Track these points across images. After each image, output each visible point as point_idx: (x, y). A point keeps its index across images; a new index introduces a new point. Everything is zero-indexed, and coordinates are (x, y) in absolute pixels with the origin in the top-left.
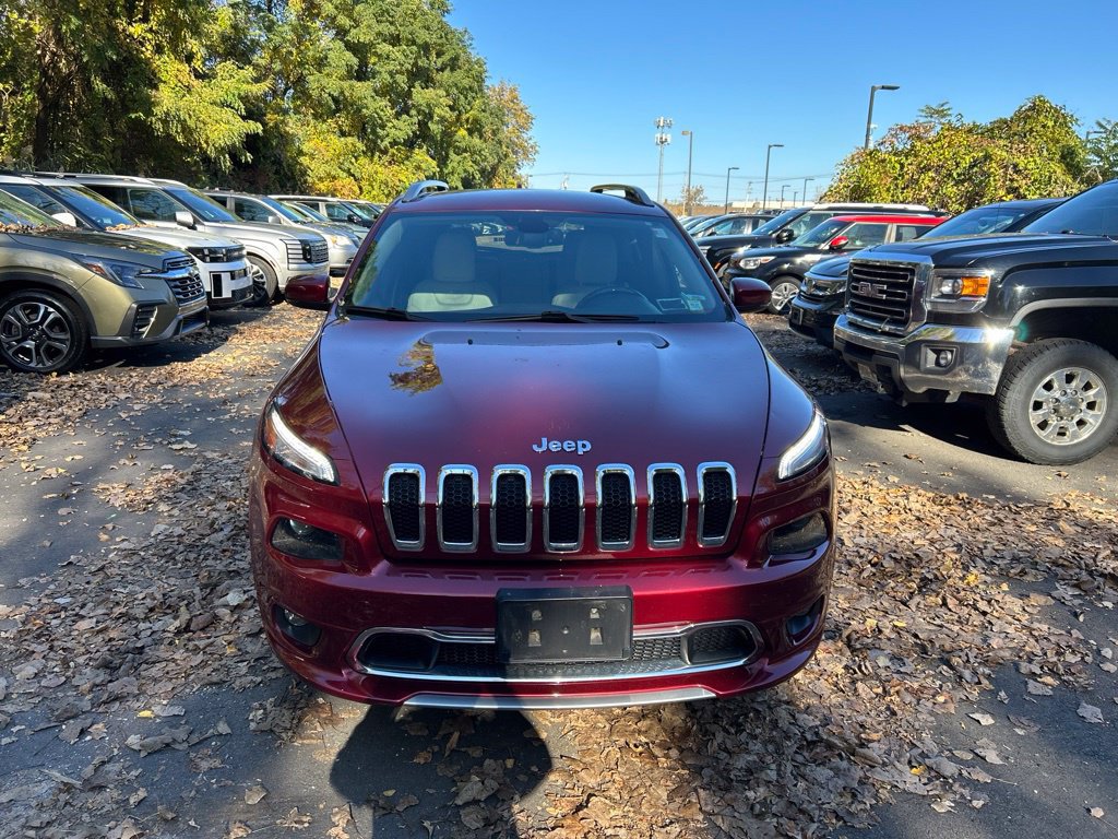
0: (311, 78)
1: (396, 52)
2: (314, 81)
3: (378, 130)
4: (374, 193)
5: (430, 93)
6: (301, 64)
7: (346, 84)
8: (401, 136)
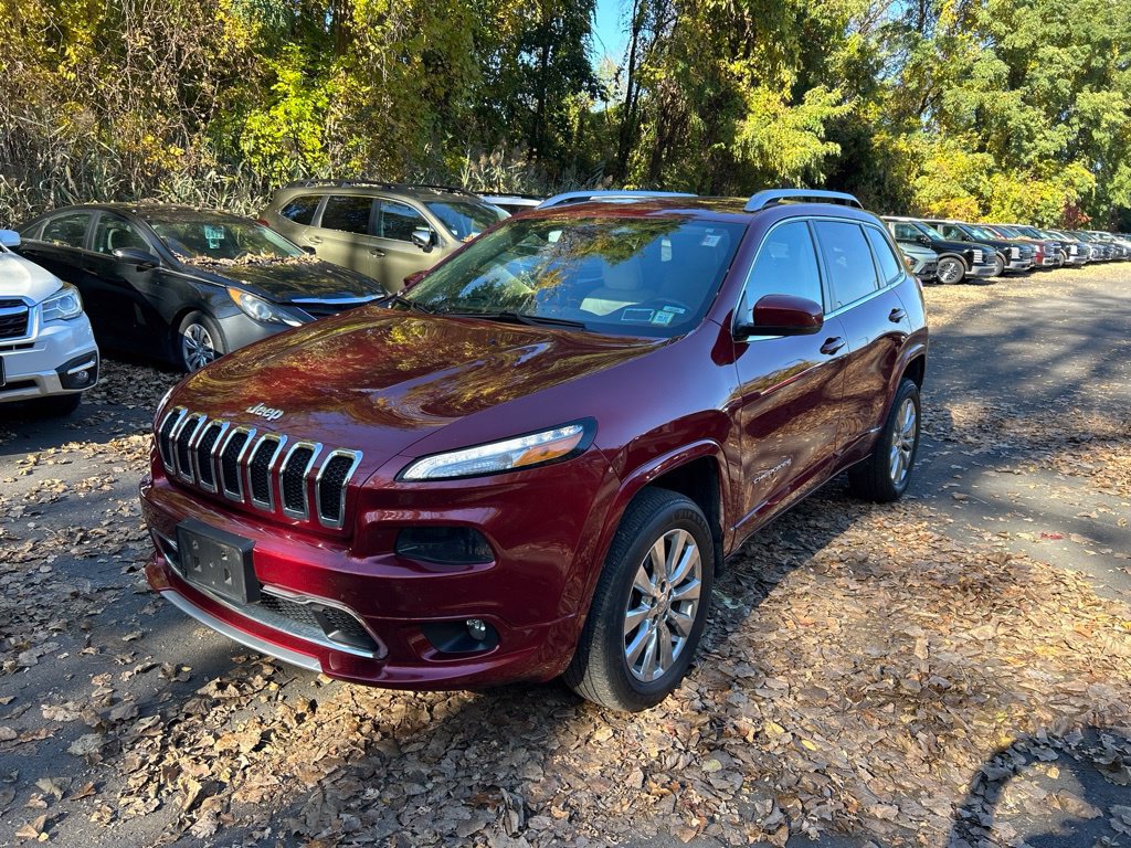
0: (949, 93)
1: (1063, 55)
2: (951, 95)
3: (1025, 143)
4: (1004, 212)
5: (1102, 96)
6: (940, 80)
7: (987, 96)
8: (1051, 147)
